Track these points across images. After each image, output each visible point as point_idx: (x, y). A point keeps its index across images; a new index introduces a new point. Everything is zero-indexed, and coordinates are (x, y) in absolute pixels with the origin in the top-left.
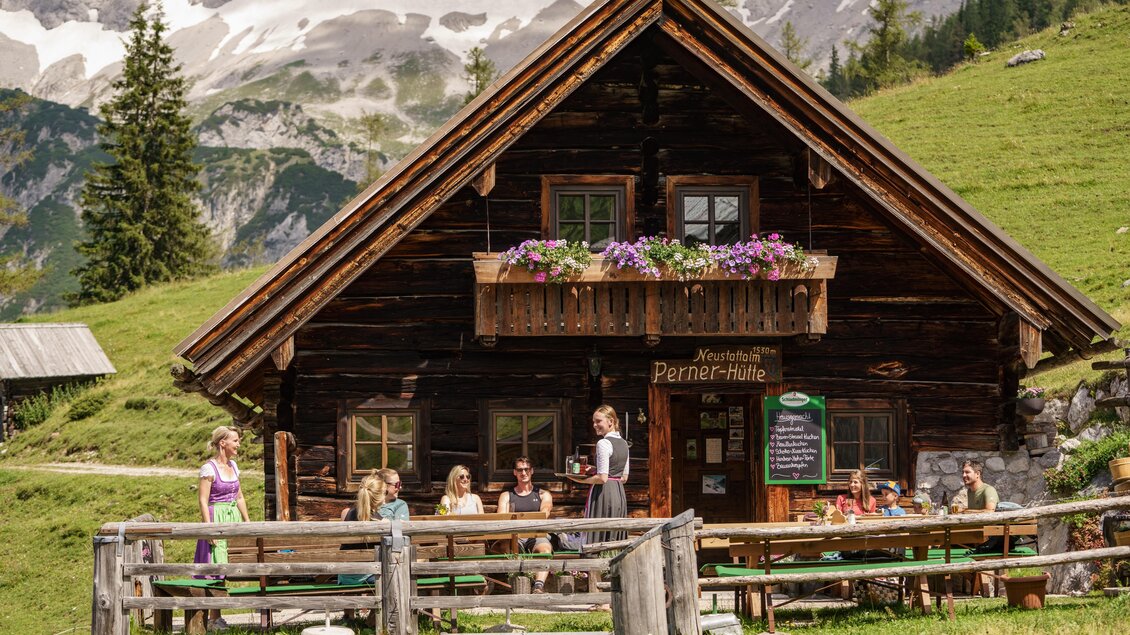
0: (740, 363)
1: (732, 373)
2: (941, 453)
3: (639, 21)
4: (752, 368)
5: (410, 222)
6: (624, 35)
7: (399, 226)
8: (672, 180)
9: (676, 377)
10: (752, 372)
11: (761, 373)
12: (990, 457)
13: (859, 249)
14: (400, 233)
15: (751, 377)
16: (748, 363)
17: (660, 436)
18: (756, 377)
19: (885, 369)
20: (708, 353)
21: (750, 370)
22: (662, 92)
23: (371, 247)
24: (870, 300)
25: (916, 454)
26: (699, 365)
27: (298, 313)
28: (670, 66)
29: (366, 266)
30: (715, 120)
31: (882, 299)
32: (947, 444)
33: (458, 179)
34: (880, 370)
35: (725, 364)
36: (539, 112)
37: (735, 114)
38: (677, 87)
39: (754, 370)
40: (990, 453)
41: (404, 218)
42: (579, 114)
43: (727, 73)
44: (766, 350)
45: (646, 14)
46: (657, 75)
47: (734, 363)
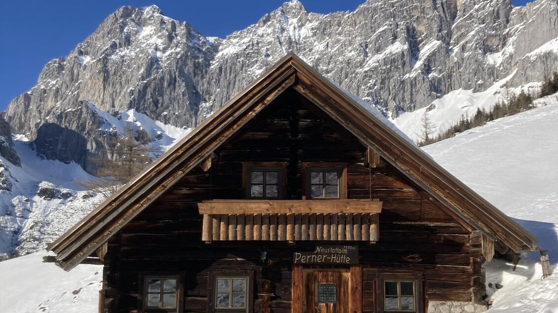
0: (338, 254)
1: (333, 259)
2: (441, 302)
3: (283, 85)
4: (344, 257)
5: (169, 184)
6: (276, 92)
7: (163, 186)
8: (305, 164)
9: (306, 260)
10: (343, 258)
11: (348, 259)
12: (467, 305)
13: (397, 198)
14: (163, 189)
15: (343, 261)
16: (341, 254)
17: (297, 291)
18: (345, 261)
19: (410, 258)
20: (321, 248)
21: (342, 257)
22: (300, 123)
23: (148, 197)
24: (402, 223)
25: (428, 302)
26: (317, 254)
27: (110, 230)
28: (305, 111)
29: (145, 206)
30: (326, 136)
31: (409, 223)
32: (444, 298)
33: (193, 163)
34: (408, 258)
35: (330, 254)
36: (234, 129)
37: (337, 133)
38: (309, 120)
39: (344, 258)
40: (467, 303)
41: (165, 182)
42: (261, 133)
43: (328, 110)
44: (350, 247)
45: (287, 81)
46: (298, 114)
47: (334, 254)
